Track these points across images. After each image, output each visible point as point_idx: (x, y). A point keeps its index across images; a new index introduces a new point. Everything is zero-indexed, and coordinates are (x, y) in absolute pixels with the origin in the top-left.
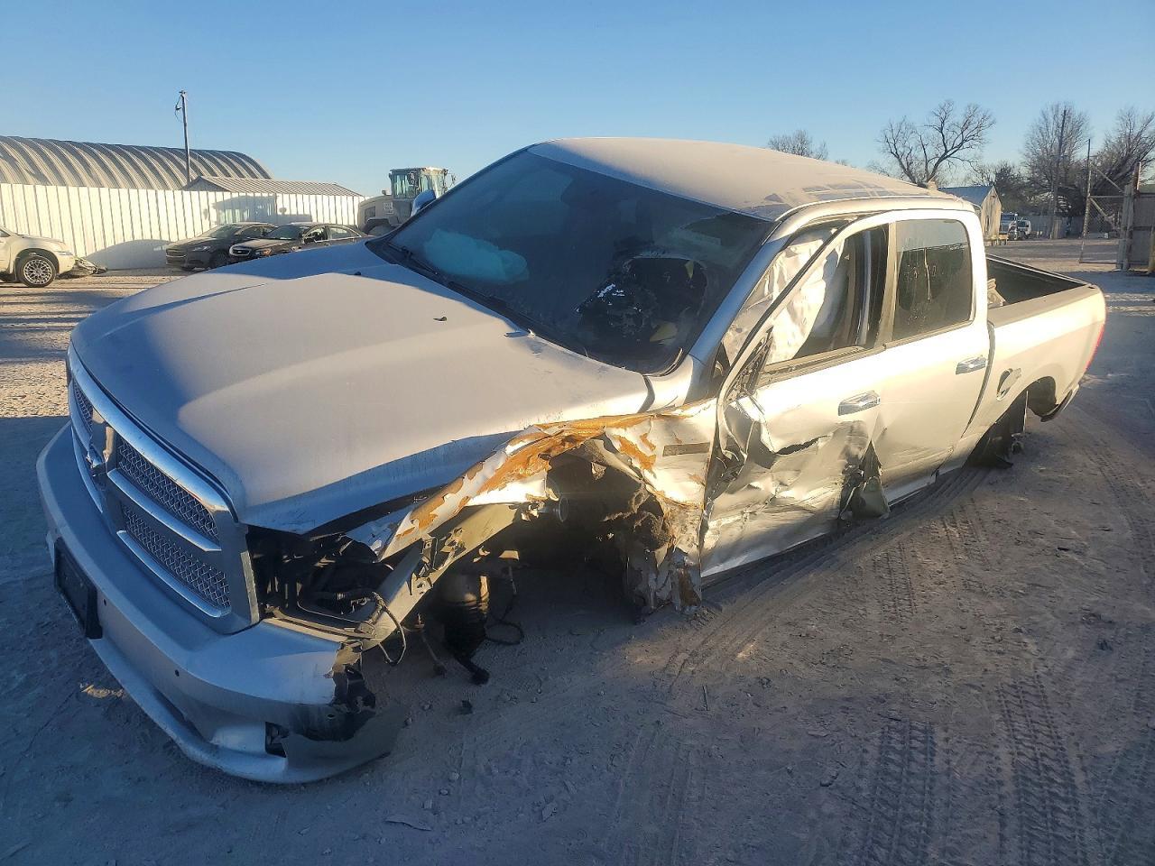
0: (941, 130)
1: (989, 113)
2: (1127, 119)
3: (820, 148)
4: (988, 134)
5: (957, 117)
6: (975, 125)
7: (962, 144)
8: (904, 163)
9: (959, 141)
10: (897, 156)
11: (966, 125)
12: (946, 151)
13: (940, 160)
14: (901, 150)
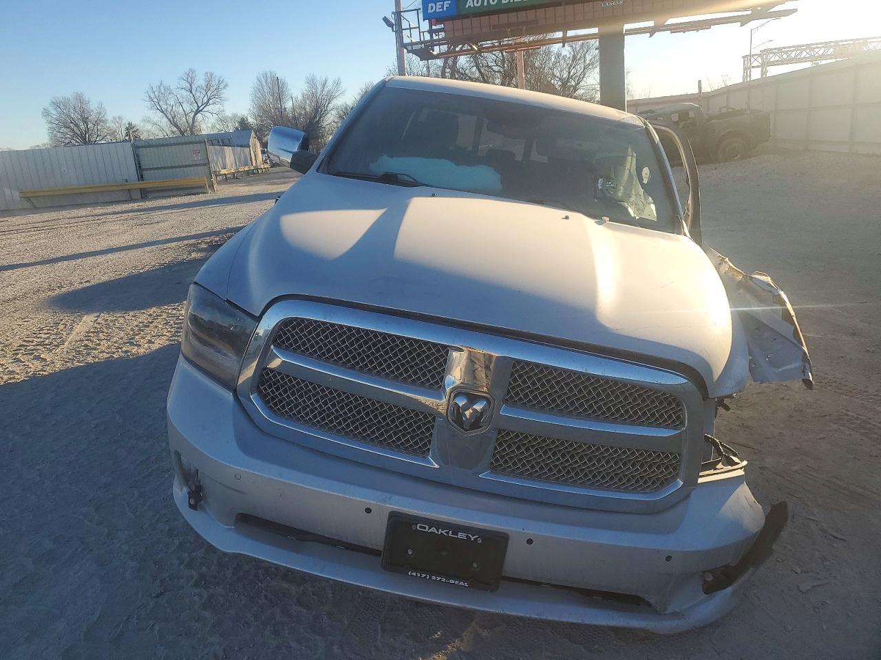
0: (191, 92)
1: (222, 79)
2: (311, 82)
3: (98, 107)
4: (225, 93)
5: (200, 81)
6: (215, 87)
7: (208, 101)
8: (170, 117)
9: (205, 100)
10: (163, 112)
11: (208, 87)
12: (199, 107)
13: (196, 114)
14: (164, 107)
